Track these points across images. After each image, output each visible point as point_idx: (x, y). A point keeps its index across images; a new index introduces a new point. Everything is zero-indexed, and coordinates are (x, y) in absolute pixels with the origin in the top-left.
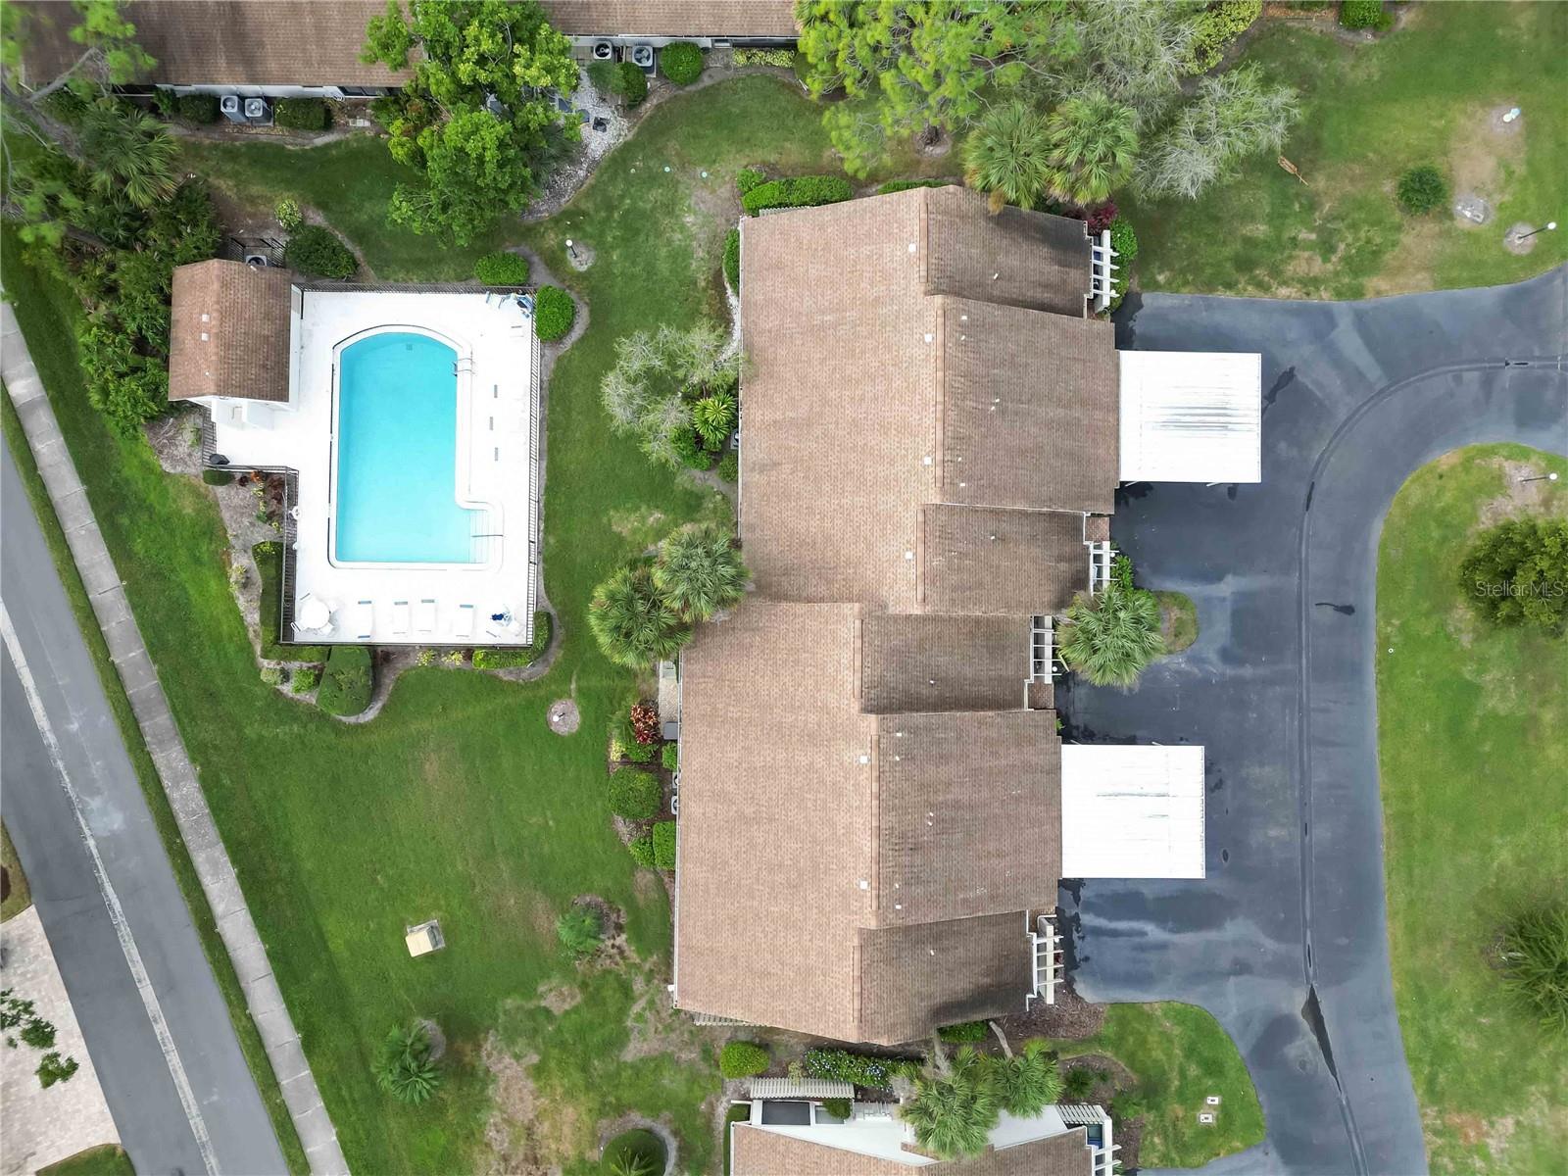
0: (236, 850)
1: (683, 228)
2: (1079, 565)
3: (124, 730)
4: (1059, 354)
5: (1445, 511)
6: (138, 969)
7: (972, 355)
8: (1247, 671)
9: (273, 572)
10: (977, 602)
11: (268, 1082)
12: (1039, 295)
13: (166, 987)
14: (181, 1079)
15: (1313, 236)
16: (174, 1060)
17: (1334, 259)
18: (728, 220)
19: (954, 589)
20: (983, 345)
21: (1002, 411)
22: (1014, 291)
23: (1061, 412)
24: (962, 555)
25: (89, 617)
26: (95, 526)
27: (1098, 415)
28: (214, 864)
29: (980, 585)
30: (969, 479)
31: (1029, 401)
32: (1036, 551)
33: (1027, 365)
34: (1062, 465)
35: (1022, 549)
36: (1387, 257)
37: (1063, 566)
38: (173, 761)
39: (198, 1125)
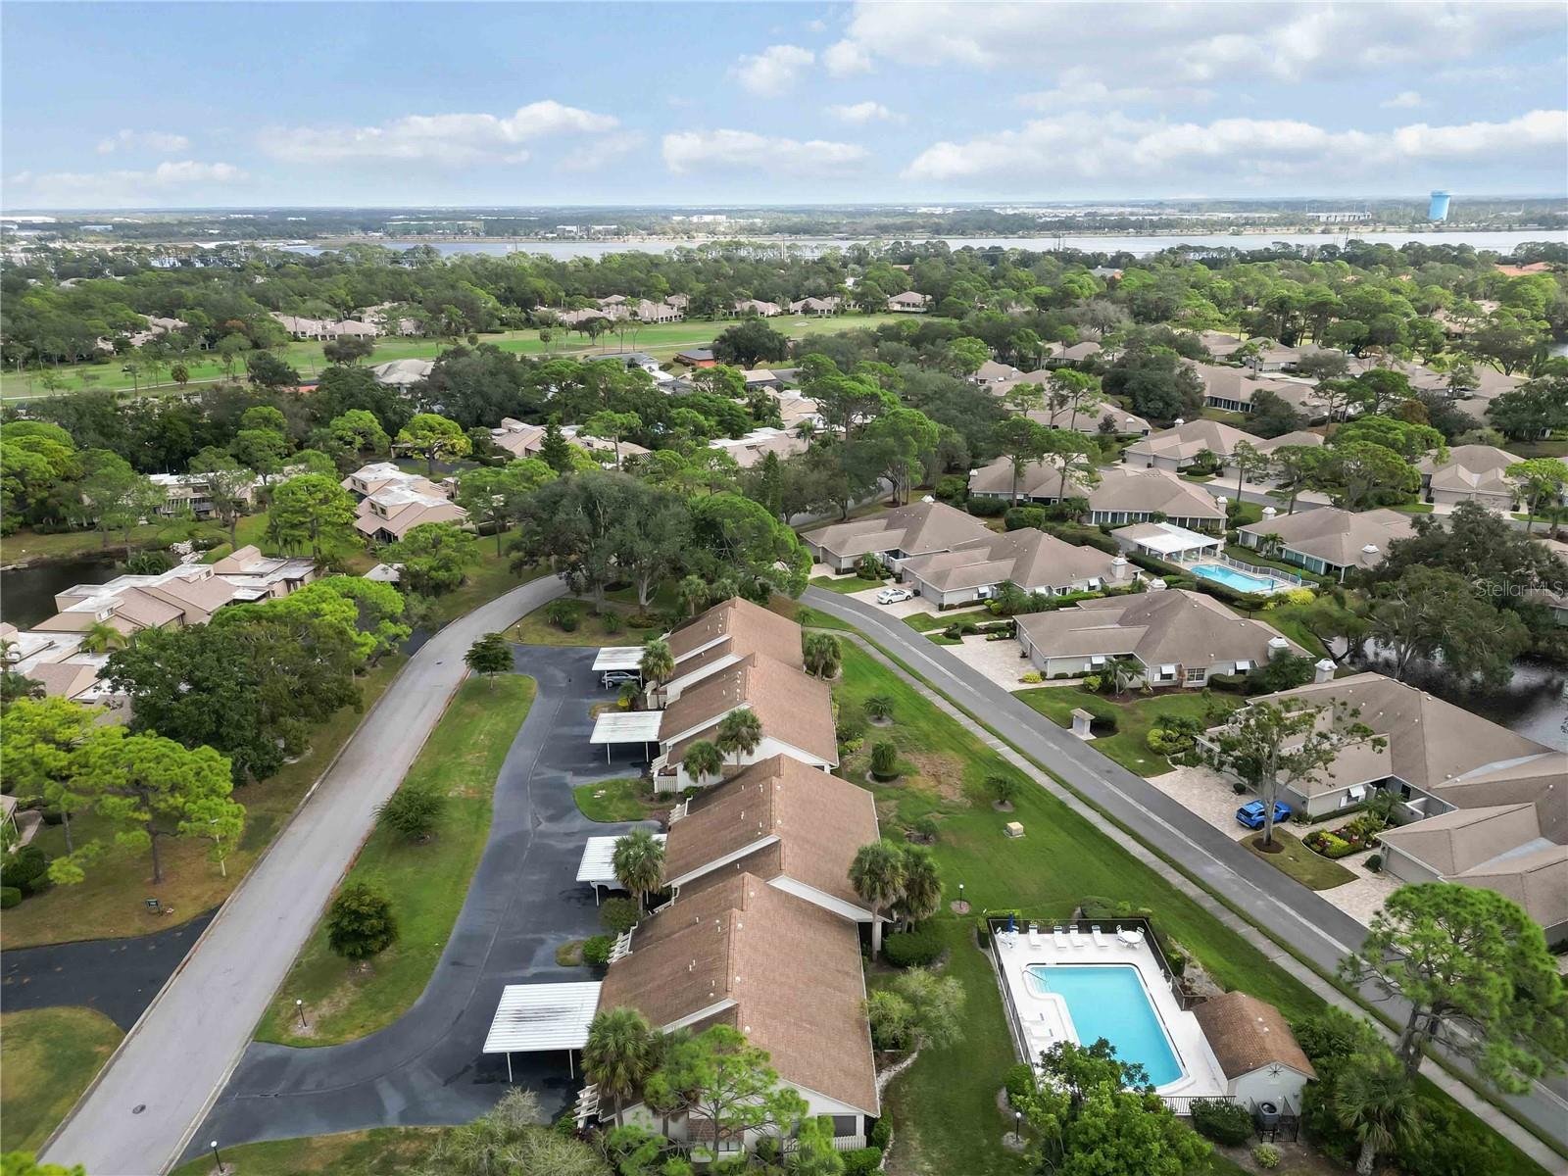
0: (1134, 861)
1: (932, 1162)
3: (1227, 901)
5: (372, 1007)
6: (1167, 826)
8: (530, 936)
9: (1165, 946)
11: (1077, 794)
13: (1148, 821)
14: (1124, 796)
15: (396, 1168)
16: (1131, 801)
17: (385, 1153)
18: (894, 1166)
25: (1282, 945)
26: (1309, 986)
28: (1143, 855)
36: (340, 1156)
38: (1192, 891)
39: (1106, 784)
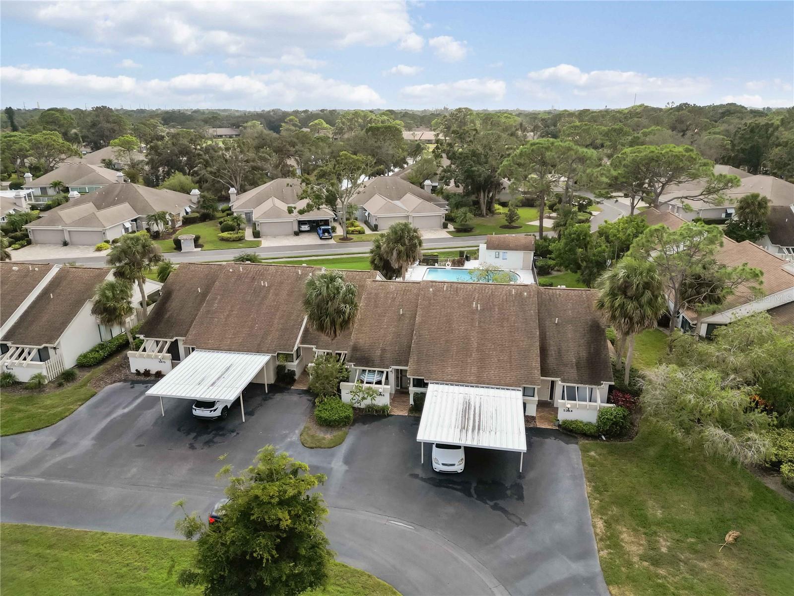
2: (377, 361)
4: (513, 346)
7: (505, 298)
10: (367, 305)
12: (552, 348)
19: (377, 295)
20: (512, 304)
21: (473, 312)
22: (551, 332)
23: (475, 345)
24: (394, 299)
27: (474, 370)
29: (376, 306)
30: (434, 294)
31: (480, 327)
32: (389, 337)
33: (503, 327)
34: (441, 344)
35: (392, 329)
37: (378, 352)
